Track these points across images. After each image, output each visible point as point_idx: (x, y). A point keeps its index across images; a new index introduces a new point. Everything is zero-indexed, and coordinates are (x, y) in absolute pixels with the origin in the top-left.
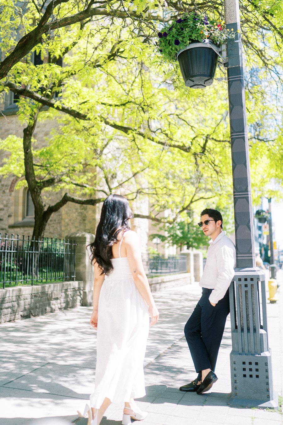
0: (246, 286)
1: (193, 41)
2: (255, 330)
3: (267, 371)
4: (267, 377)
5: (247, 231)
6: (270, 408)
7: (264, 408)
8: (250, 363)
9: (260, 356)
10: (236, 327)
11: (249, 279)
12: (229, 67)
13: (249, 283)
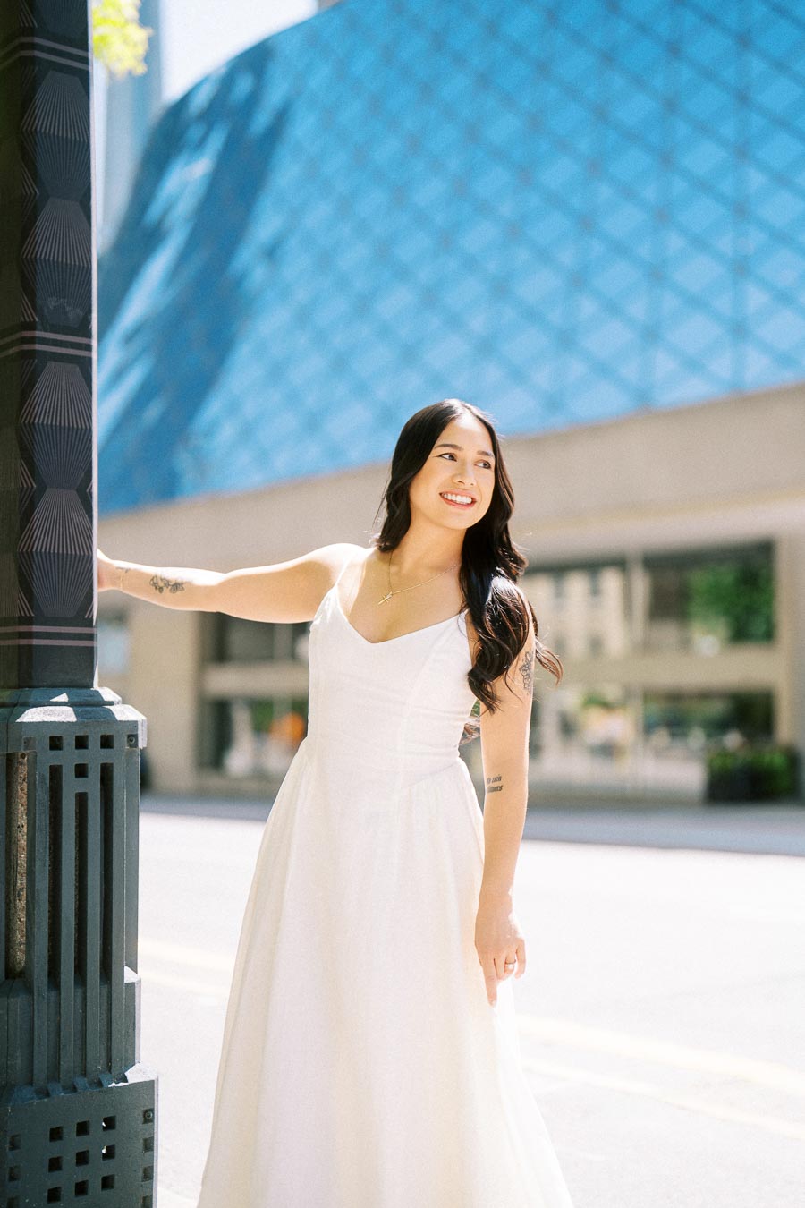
0: (81, 771)
5: (77, 518)
9: (121, 1084)
11: (93, 742)
13: (94, 757)
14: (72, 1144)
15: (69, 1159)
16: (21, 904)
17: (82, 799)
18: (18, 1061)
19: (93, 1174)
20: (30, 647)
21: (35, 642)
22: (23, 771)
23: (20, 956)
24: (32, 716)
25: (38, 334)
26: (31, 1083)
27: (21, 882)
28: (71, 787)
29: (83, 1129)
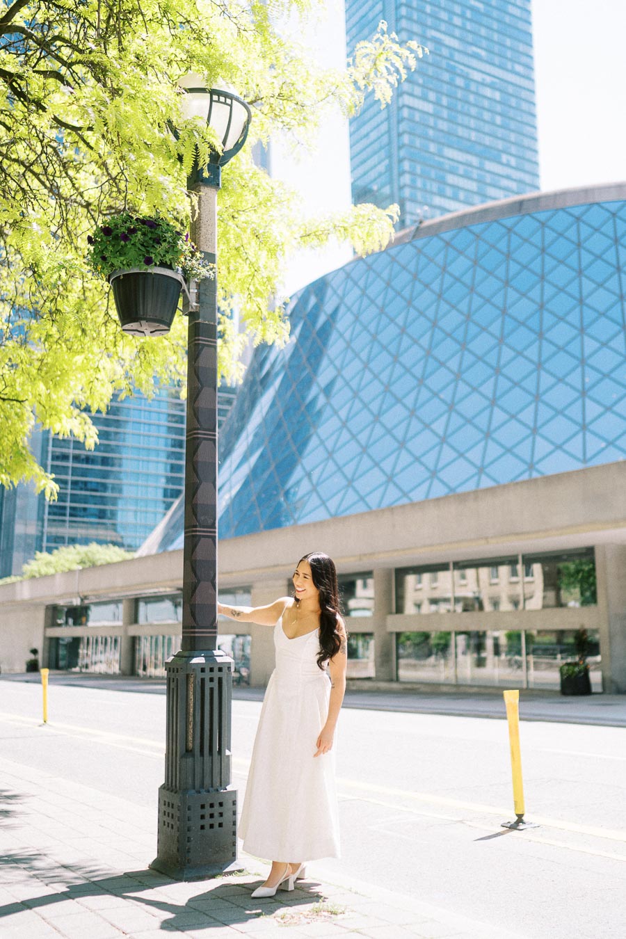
5: (211, 591)
6: (240, 871)
7: (231, 873)
9: (225, 791)
10: (188, 750)
11: (215, 669)
12: (200, 321)
13: (216, 674)
14: (208, 811)
15: (207, 816)
16: (191, 727)
17: (212, 689)
18: (190, 781)
19: (216, 821)
20: (194, 637)
21: (196, 635)
22: (192, 680)
23: (190, 745)
24: (195, 661)
25: (198, 529)
26: (194, 788)
27: (191, 719)
28: (208, 685)
29: (212, 806)
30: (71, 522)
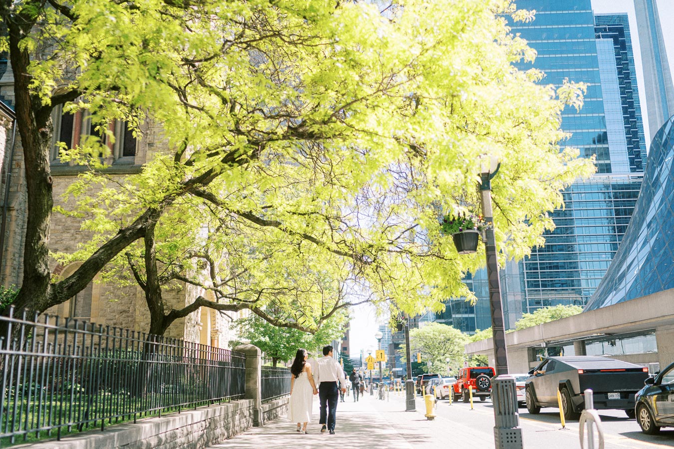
0: (506, 386)
1: (468, 228)
2: (513, 414)
3: (521, 437)
4: (521, 441)
5: (504, 351)
8: (511, 434)
9: (516, 428)
10: (500, 413)
11: (508, 382)
12: (488, 245)
15: (509, 437)
19: (513, 439)
26: (503, 427)
30: (543, 290)
